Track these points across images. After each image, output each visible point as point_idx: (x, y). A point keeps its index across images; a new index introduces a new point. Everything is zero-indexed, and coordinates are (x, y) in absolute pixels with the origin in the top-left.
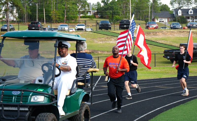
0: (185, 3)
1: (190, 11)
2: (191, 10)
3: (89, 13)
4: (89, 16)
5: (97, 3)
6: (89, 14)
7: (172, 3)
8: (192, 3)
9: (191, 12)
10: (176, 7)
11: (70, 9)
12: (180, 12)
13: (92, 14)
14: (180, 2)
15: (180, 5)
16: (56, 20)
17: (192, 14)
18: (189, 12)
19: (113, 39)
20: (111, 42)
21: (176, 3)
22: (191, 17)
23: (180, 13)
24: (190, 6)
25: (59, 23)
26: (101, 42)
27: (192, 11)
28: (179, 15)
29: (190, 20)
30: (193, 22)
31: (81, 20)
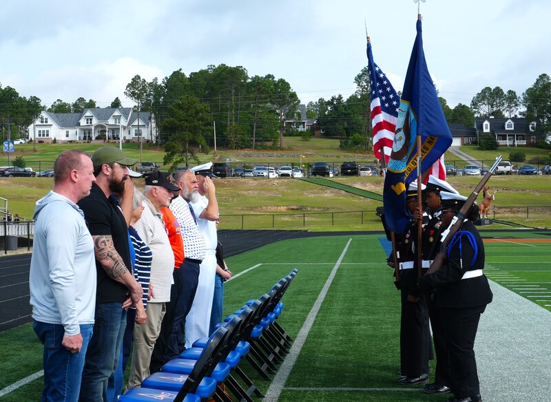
0: (503, 104)
1: (507, 123)
2: (509, 121)
3: (301, 126)
4: (302, 132)
5: (318, 101)
6: (301, 129)
7: (476, 104)
8: (518, 103)
9: (509, 126)
10: (485, 113)
11: (263, 122)
12: (487, 125)
13: (306, 128)
14: (494, 101)
15: (492, 107)
16: (236, 143)
17: (513, 129)
18: (506, 126)
19: (328, 191)
20: (326, 195)
21: (484, 104)
22: (509, 135)
23: (487, 128)
24: (515, 110)
25: (242, 148)
26: (313, 196)
27: (513, 123)
28: (485, 131)
29: (508, 142)
30: (514, 145)
31: (286, 141)
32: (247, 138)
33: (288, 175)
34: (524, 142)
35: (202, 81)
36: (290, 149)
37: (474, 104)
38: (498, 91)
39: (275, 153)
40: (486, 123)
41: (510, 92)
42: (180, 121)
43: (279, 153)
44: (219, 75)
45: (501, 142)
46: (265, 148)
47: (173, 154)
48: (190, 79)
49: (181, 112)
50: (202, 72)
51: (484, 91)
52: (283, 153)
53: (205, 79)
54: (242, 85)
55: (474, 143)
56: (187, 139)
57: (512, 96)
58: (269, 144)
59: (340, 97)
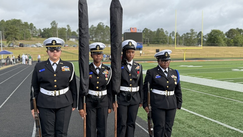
31: (33, 38)
32: (23, 37)
33: (40, 47)
35: (10, 23)
36: (34, 40)
39: (31, 41)
42: (11, 32)
43: (32, 41)
44: (14, 21)
46: (28, 40)
47: (9, 41)
48: (6, 22)
49: (11, 29)
50: (9, 20)
52: (33, 41)
53: (11, 22)
54: (21, 24)
56: (13, 37)
58: (29, 39)
59: (46, 28)
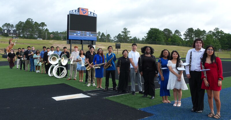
0: (10, 27)
8: (14, 27)
14: (8, 26)
21: (5, 27)
24: (13, 29)
28: (5, 32)
29: (11, 35)
30: (13, 36)
34: (15, 36)
37: (3, 26)
38: (9, 24)
40: (6, 30)
41: (12, 25)
45: (9, 35)
51: (5, 24)
55: (2, 35)
57: (12, 26)
